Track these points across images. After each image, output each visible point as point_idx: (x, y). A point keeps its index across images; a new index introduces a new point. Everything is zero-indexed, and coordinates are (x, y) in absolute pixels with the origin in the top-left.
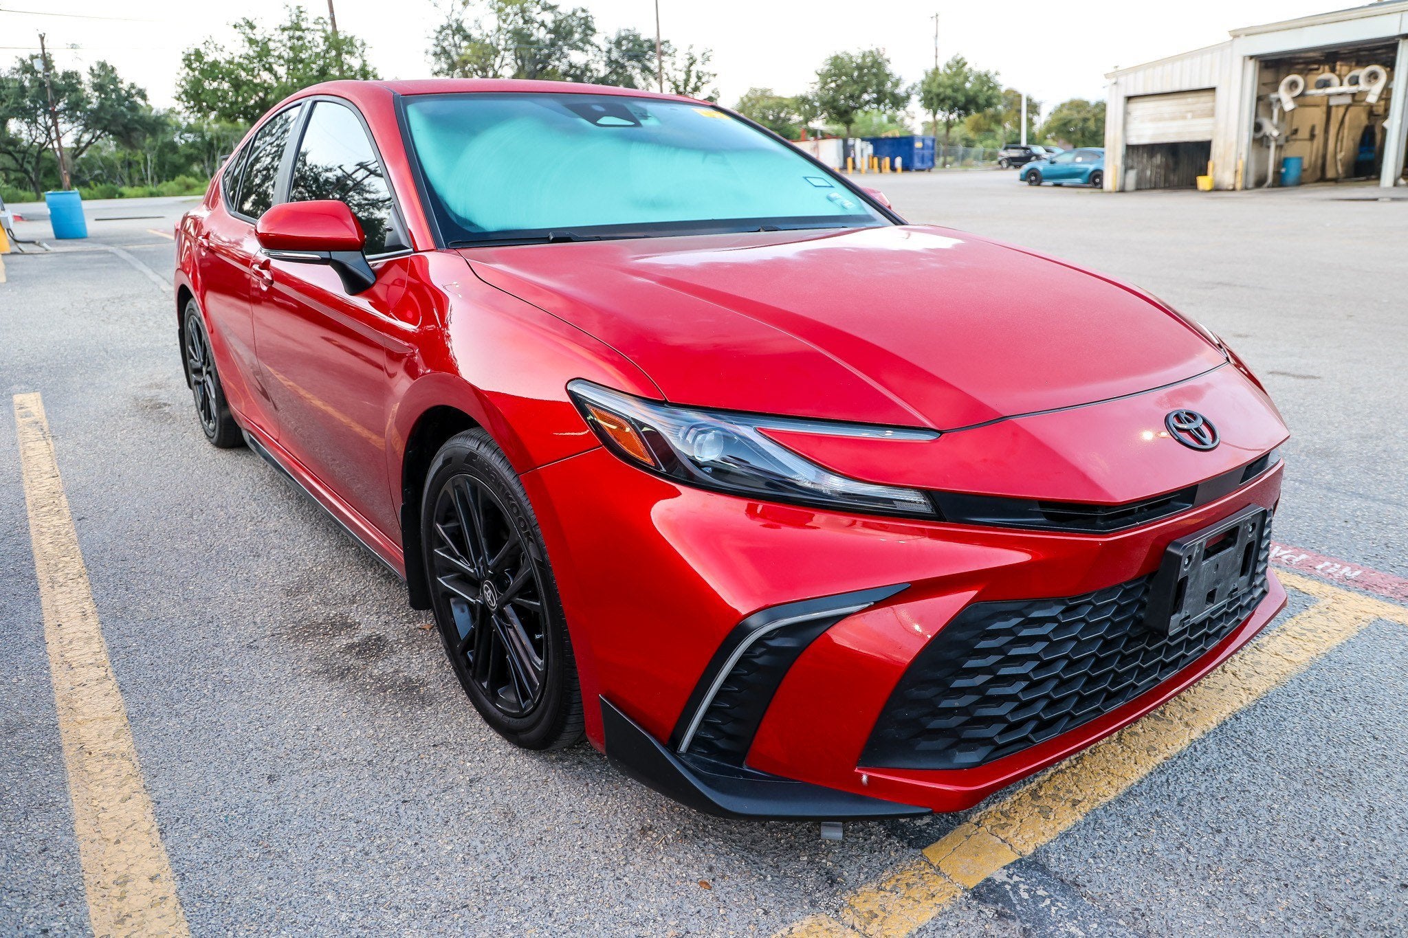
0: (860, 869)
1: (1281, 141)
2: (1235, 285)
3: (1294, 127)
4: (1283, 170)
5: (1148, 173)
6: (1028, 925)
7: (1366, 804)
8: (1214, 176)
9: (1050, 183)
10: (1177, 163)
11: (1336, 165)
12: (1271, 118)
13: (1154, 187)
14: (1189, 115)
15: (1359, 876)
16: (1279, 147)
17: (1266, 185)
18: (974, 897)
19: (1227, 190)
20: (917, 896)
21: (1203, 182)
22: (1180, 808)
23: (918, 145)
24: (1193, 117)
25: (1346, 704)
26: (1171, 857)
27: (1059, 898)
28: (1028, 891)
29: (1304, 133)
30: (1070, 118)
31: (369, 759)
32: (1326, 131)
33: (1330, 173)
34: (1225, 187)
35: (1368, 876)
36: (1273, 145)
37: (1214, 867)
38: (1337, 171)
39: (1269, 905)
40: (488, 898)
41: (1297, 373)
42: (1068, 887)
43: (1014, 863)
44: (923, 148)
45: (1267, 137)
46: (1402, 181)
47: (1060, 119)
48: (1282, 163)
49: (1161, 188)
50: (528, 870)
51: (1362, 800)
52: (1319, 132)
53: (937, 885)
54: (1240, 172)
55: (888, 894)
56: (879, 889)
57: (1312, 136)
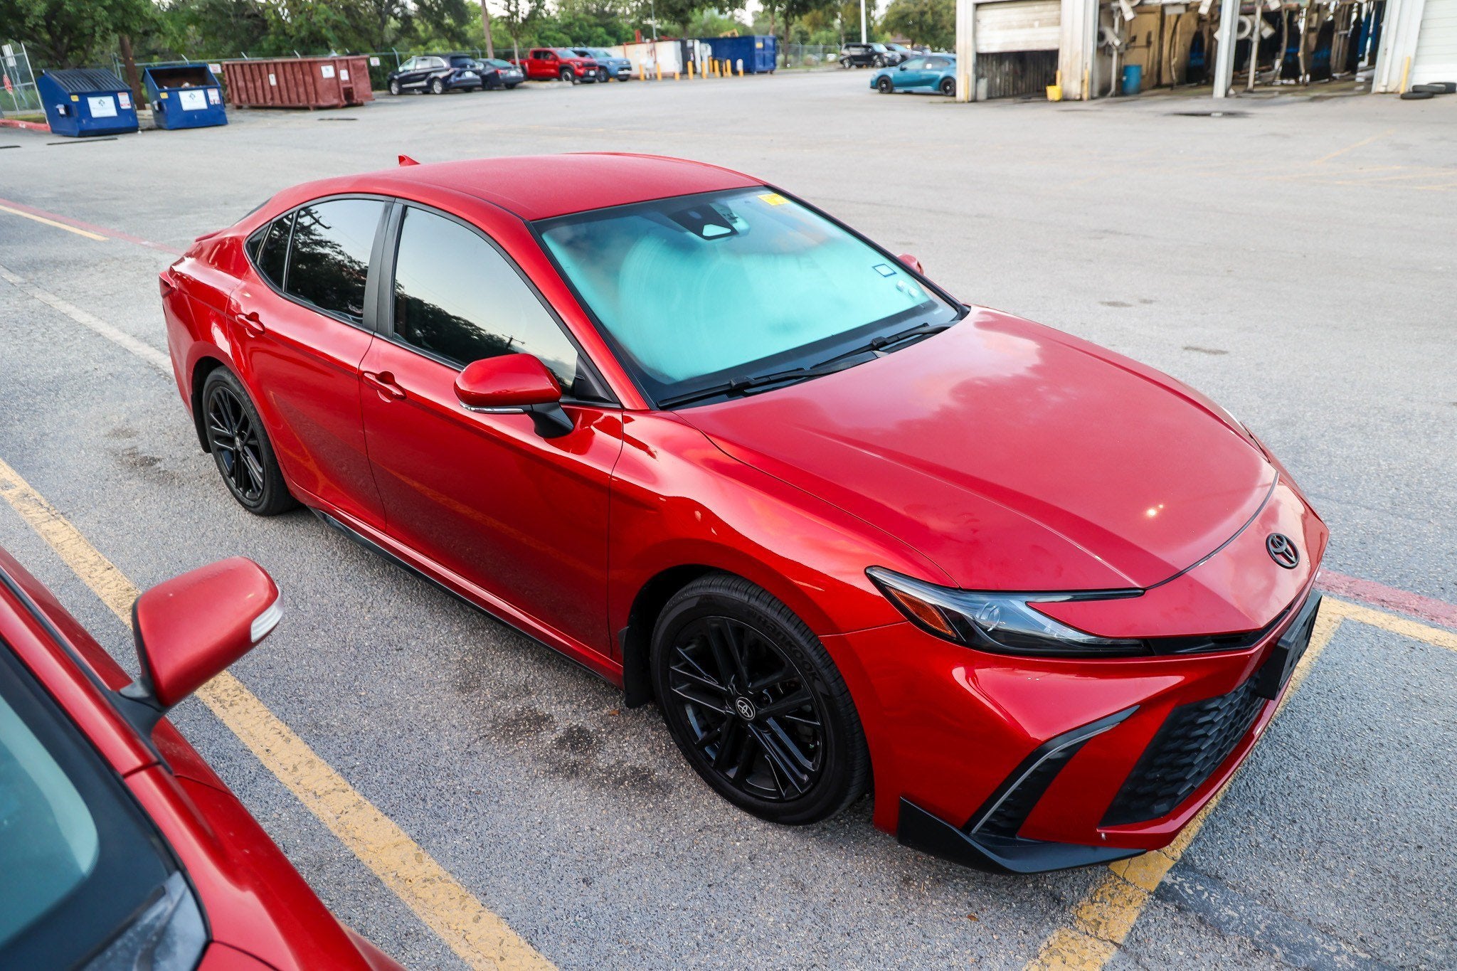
0: (1072, 887)
1: (1122, 49)
2: (1120, 233)
3: (1133, 35)
4: (1124, 78)
5: (998, 80)
6: (1200, 914)
7: (1380, 786)
8: (1062, 86)
9: (901, 90)
10: (1024, 70)
11: (1171, 72)
12: (1113, 26)
13: (1004, 96)
14: (1037, 23)
15: (1391, 844)
16: (1121, 55)
17: (1110, 94)
18: (1157, 898)
19: (1075, 100)
20: (1120, 903)
21: (1053, 92)
22: (1263, 806)
23: (759, 45)
24: (1041, 25)
25: (1343, 701)
26: (1270, 847)
27: (1212, 890)
28: (1191, 888)
29: (1141, 40)
30: (906, 11)
31: (655, 851)
32: (1161, 37)
33: (1165, 79)
34: (1073, 97)
35: (1397, 842)
36: (1115, 54)
37: (1300, 850)
38: (1171, 77)
39: (1343, 875)
40: (826, 956)
41: (1208, 347)
42: (1215, 880)
43: (1173, 867)
44: (764, 49)
45: (1110, 46)
46: (1232, 92)
47: (897, 13)
48: (1123, 71)
49: (1010, 96)
50: (841, 928)
51: (1377, 783)
52: (1154, 38)
53: (1130, 892)
54: (1086, 82)
55: (1100, 905)
56: (1093, 902)
57: (1149, 43)
